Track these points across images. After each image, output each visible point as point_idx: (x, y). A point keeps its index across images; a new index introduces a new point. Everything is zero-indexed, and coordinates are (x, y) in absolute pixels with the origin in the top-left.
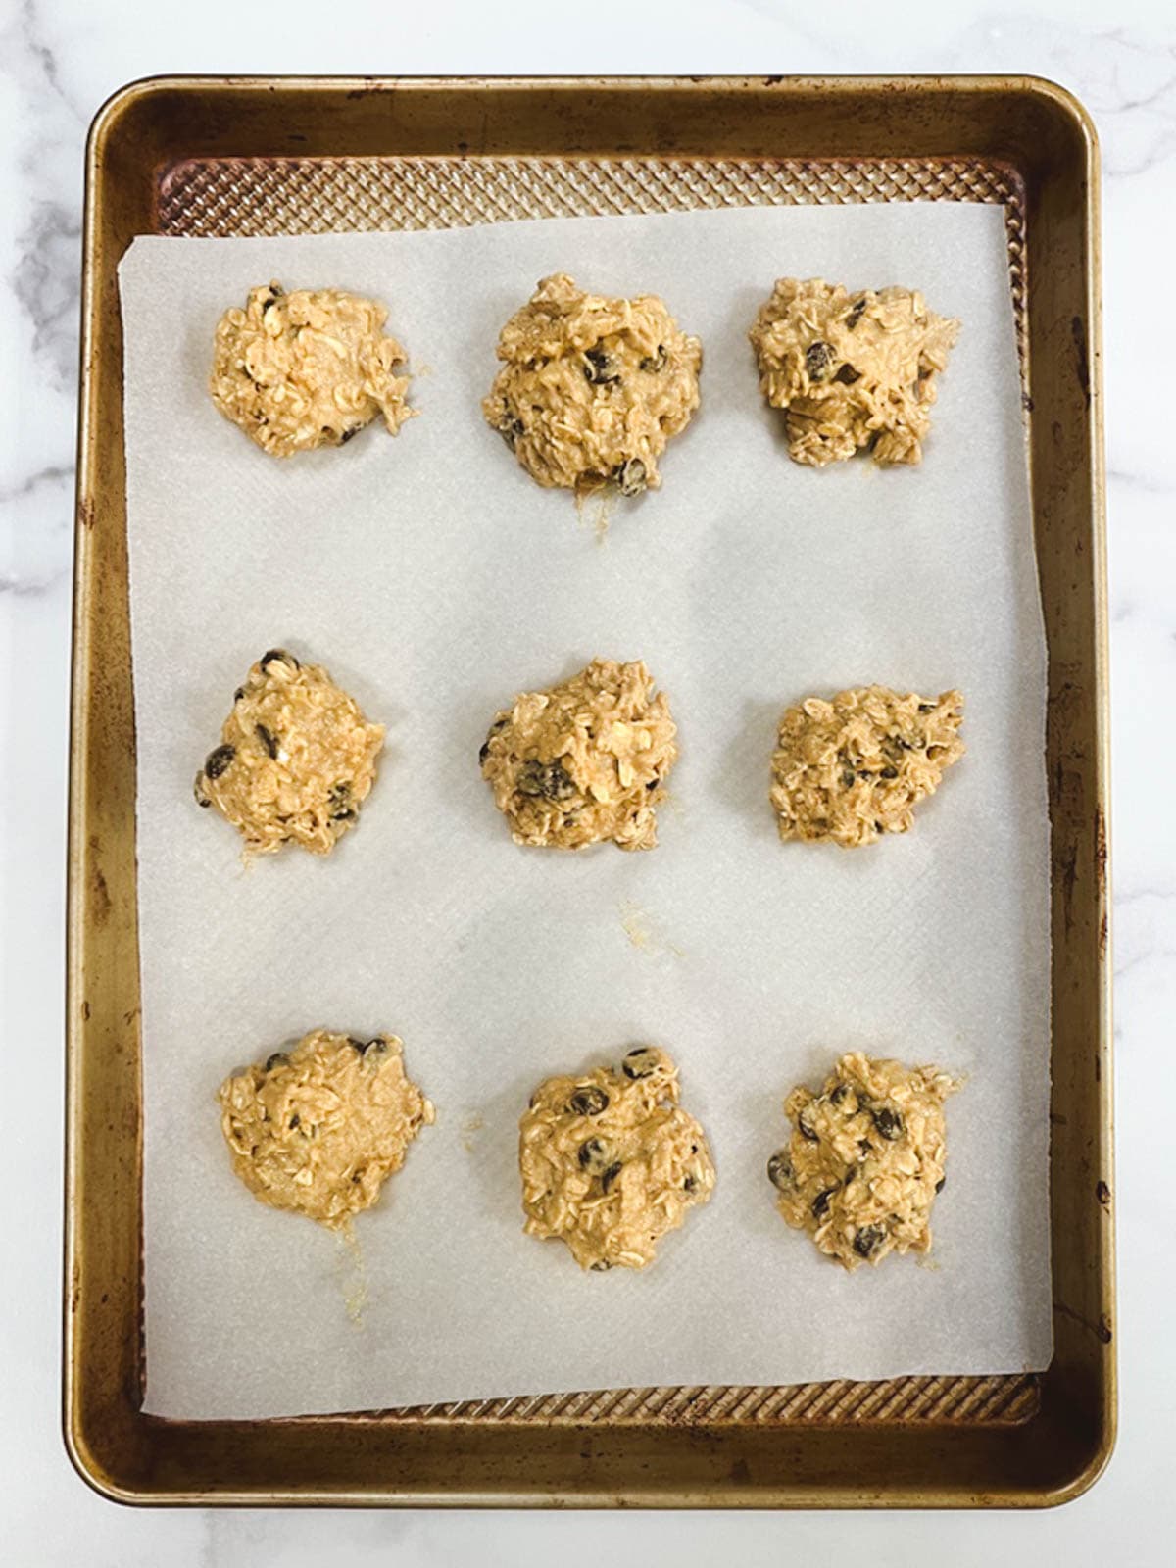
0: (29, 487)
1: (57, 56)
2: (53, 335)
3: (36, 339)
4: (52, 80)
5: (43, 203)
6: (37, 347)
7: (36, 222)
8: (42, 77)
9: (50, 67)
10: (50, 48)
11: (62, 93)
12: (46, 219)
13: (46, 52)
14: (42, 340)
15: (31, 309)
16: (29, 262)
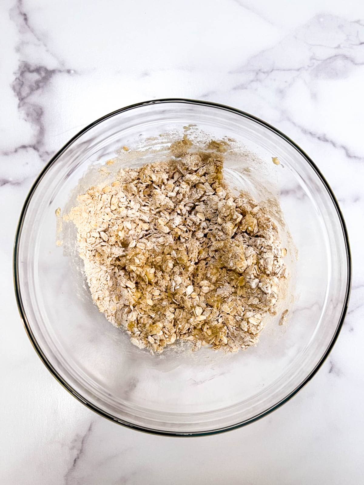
0: (16, 151)
1: (28, 16)
2: (24, 103)
3: (19, 104)
4: (26, 24)
5: (22, 61)
6: (19, 107)
7: (20, 67)
8: (23, 22)
9: (26, 19)
10: (26, 13)
11: (29, 27)
12: (23, 67)
13: (25, 15)
14: (21, 105)
15: (18, 95)
16: (17, 80)
